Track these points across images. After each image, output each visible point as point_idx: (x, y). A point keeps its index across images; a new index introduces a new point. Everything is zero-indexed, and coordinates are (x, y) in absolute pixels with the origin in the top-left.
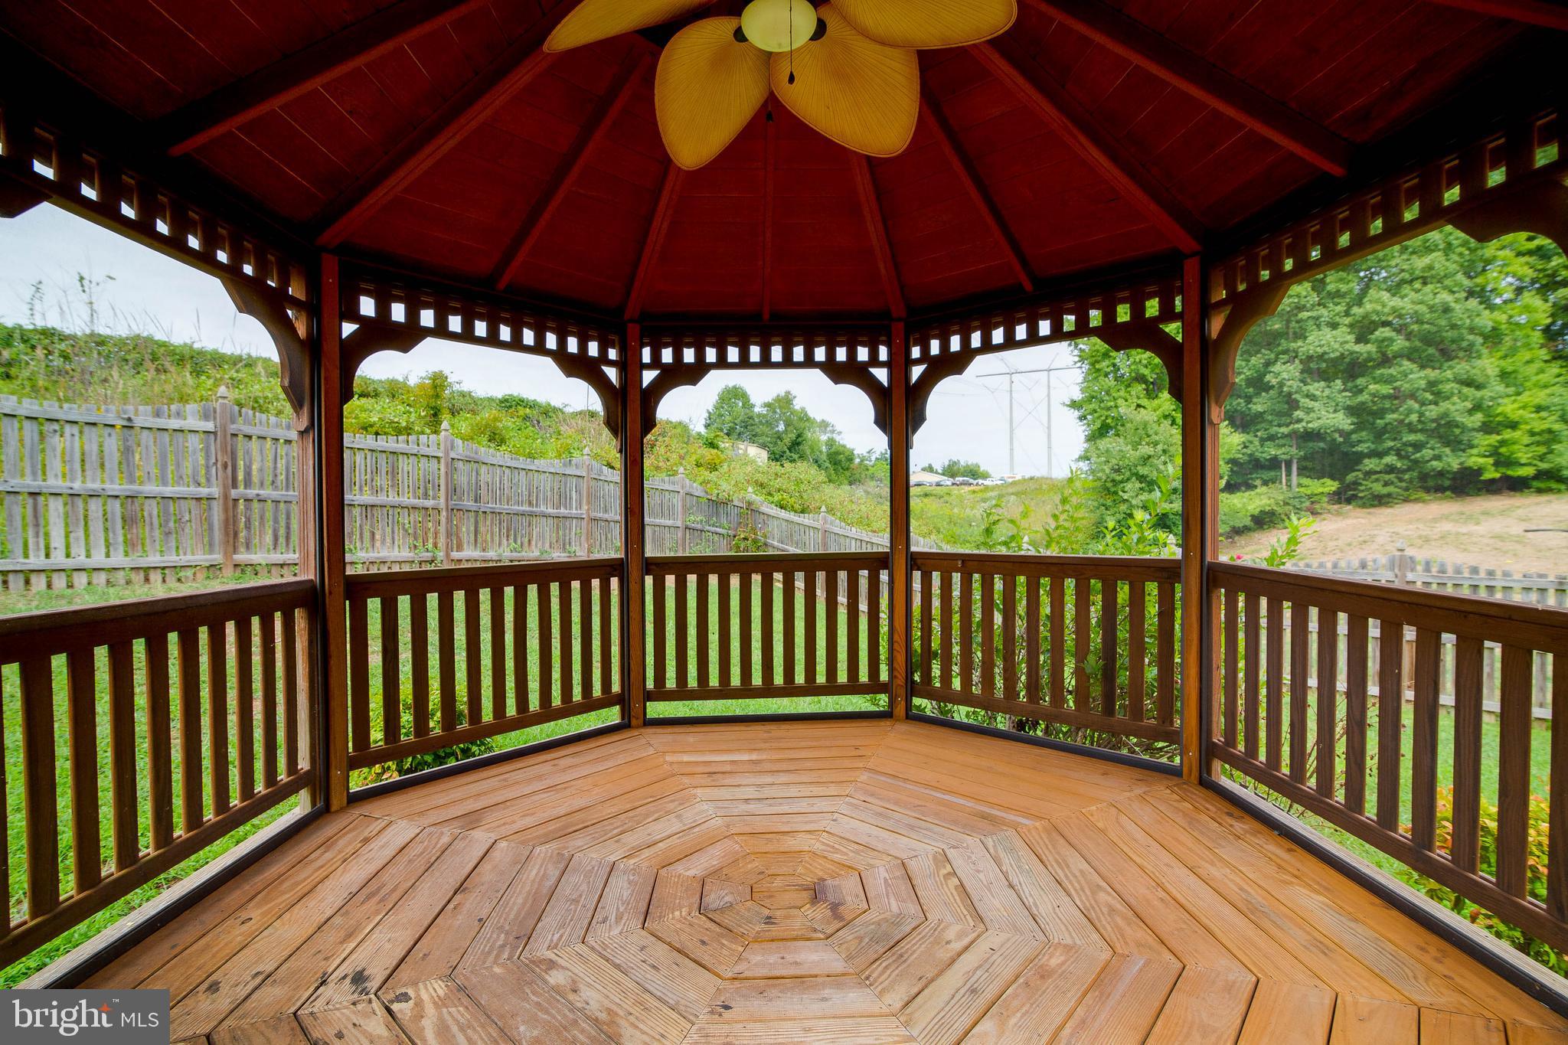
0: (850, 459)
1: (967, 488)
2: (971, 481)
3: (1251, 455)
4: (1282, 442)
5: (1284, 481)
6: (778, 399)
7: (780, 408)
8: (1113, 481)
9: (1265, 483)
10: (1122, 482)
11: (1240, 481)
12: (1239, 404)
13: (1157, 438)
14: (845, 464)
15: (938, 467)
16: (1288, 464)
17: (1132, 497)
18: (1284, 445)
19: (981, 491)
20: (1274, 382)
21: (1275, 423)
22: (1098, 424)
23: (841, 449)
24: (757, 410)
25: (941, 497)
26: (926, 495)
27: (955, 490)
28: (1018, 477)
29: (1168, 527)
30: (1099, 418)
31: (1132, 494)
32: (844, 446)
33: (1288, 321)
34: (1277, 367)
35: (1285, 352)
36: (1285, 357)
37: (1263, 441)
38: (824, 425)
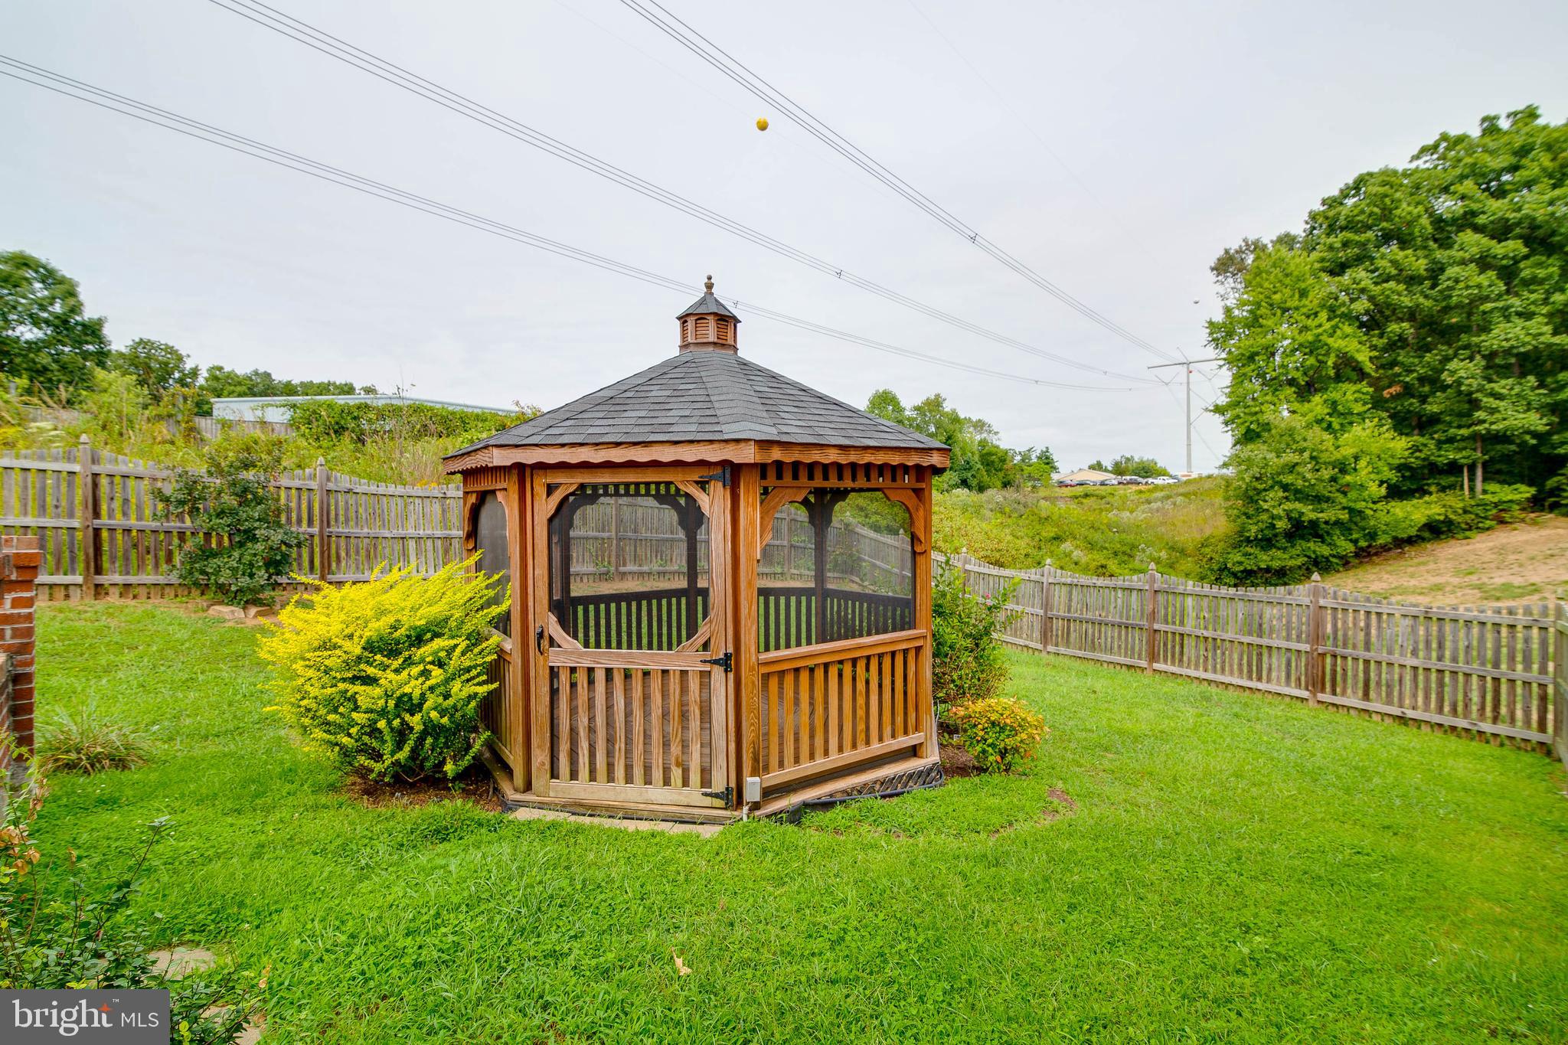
0: (1003, 460)
1: (1134, 488)
2: (1140, 480)
3: (1424, 459)
4: (1462, 444)
5: (1466, 486)
6: (928, 403)
7: (930, 411)
8: (1255, 489)
9: (1443, 489)
10: (1265, 490)
11: (1414, 487)
12: (1411, 404)
13: (1305, 444)
14: (997, 465)
15: (1108, 463)
16: (1472, 468)
17: (1274, 507)
18: (1465, 448)
19: (1149, 491)
20: (1449, 381)
21: (1455, 425)
22: (1243, 430)
23: (994, 450)
24: (907, 413)
25: (1102, 498)
26: (1086, 496)
27: (1121, 491)
28: (1194, 475)
29: (1321, 537)
30: (1243, 423)
31: (1273, 503)
32: (997, 447)
33: (1470, 314)
34: (1453, 365)
35: (1466, 347)
36: (1467, 352)
37: (1440, 443)
38: (980, 425)
